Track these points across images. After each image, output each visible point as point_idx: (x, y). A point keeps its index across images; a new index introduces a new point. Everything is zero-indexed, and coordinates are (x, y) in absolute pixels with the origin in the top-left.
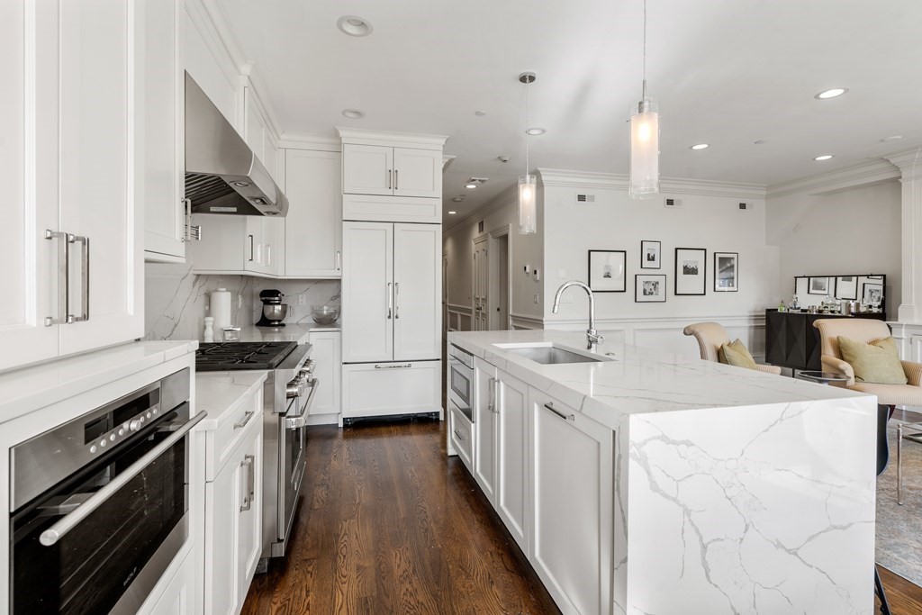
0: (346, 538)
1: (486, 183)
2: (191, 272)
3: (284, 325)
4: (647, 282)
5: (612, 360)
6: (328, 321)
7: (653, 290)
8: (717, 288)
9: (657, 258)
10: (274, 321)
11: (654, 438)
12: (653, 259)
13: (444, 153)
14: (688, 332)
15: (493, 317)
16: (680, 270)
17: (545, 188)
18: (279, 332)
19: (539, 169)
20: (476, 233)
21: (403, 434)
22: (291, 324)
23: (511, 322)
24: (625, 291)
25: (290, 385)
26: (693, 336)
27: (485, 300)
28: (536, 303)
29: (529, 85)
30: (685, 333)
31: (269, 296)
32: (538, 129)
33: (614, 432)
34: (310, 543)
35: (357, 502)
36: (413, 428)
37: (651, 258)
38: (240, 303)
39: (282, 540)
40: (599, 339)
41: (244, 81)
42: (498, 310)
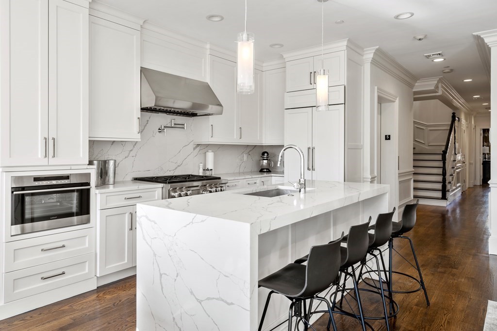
2: (192, 143)
11: (144, 216)
17: (490, 47)
38: (246, 158)
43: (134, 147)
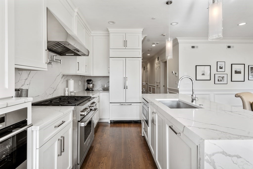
0: (102, 164)
1: (158, 44)
2: (61, 74)
3: (93, 90)
4: (219, 77)
5: (201, 108)
6: (106, 89)
7: (222, 80)
8: (250, 79)
9: (223, 68)
10: (90, 89)
11: (218, 153)
12: (222, 68)
13: (143, 34)
14: (237, 96)
15: (162, 88)
16: (233, 72)
17: (179, 44)
18: (92, 92)
19: (177, 38)
20: (156, 61)
21: (128, 127)
22: (96, 90)
23: (168, 90)
24: (210, 80)
25: (82, 111)
26: (239, 98)
27: (159, 83)
28: (176, 84)
29: (170, 5)
30: (236, 96)
31: (89, 81)
32: (175, 23)
33: (197, 146)
34: (90, 165)
35: (109, 150)
36: (132, 125)
37: (221, 68)
38: (80, 84)
39: (79, 164)
40: (196, 99)
41: (76, 14)
42: (164, 86)
43: (28, 76)
